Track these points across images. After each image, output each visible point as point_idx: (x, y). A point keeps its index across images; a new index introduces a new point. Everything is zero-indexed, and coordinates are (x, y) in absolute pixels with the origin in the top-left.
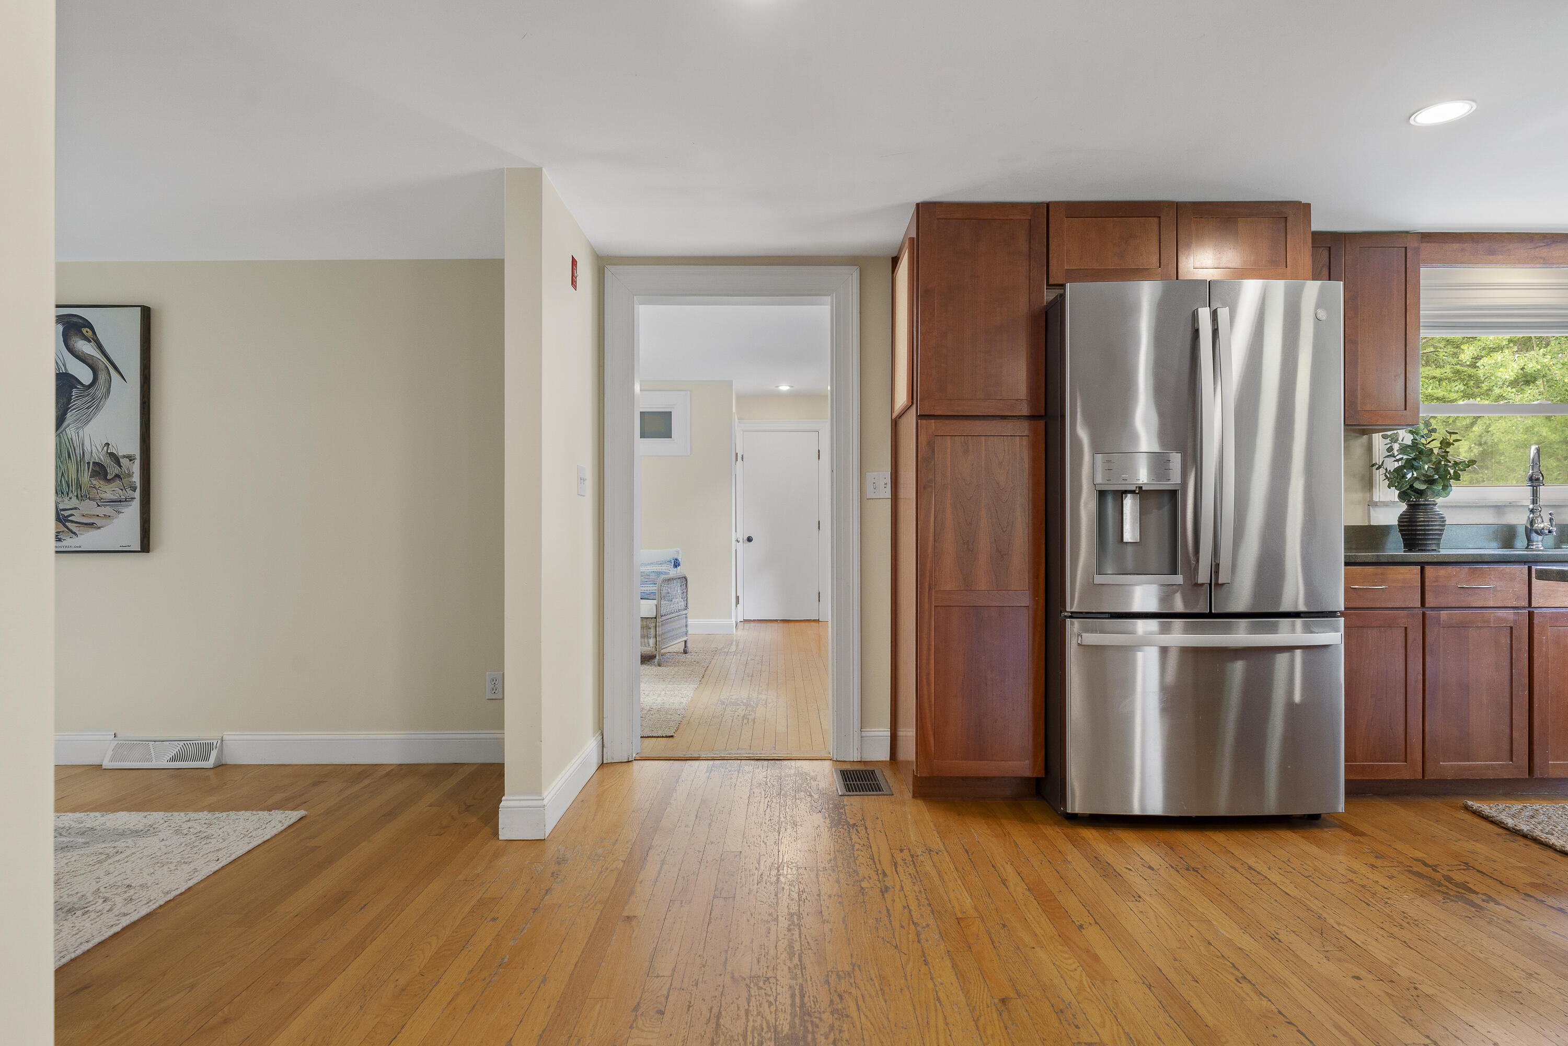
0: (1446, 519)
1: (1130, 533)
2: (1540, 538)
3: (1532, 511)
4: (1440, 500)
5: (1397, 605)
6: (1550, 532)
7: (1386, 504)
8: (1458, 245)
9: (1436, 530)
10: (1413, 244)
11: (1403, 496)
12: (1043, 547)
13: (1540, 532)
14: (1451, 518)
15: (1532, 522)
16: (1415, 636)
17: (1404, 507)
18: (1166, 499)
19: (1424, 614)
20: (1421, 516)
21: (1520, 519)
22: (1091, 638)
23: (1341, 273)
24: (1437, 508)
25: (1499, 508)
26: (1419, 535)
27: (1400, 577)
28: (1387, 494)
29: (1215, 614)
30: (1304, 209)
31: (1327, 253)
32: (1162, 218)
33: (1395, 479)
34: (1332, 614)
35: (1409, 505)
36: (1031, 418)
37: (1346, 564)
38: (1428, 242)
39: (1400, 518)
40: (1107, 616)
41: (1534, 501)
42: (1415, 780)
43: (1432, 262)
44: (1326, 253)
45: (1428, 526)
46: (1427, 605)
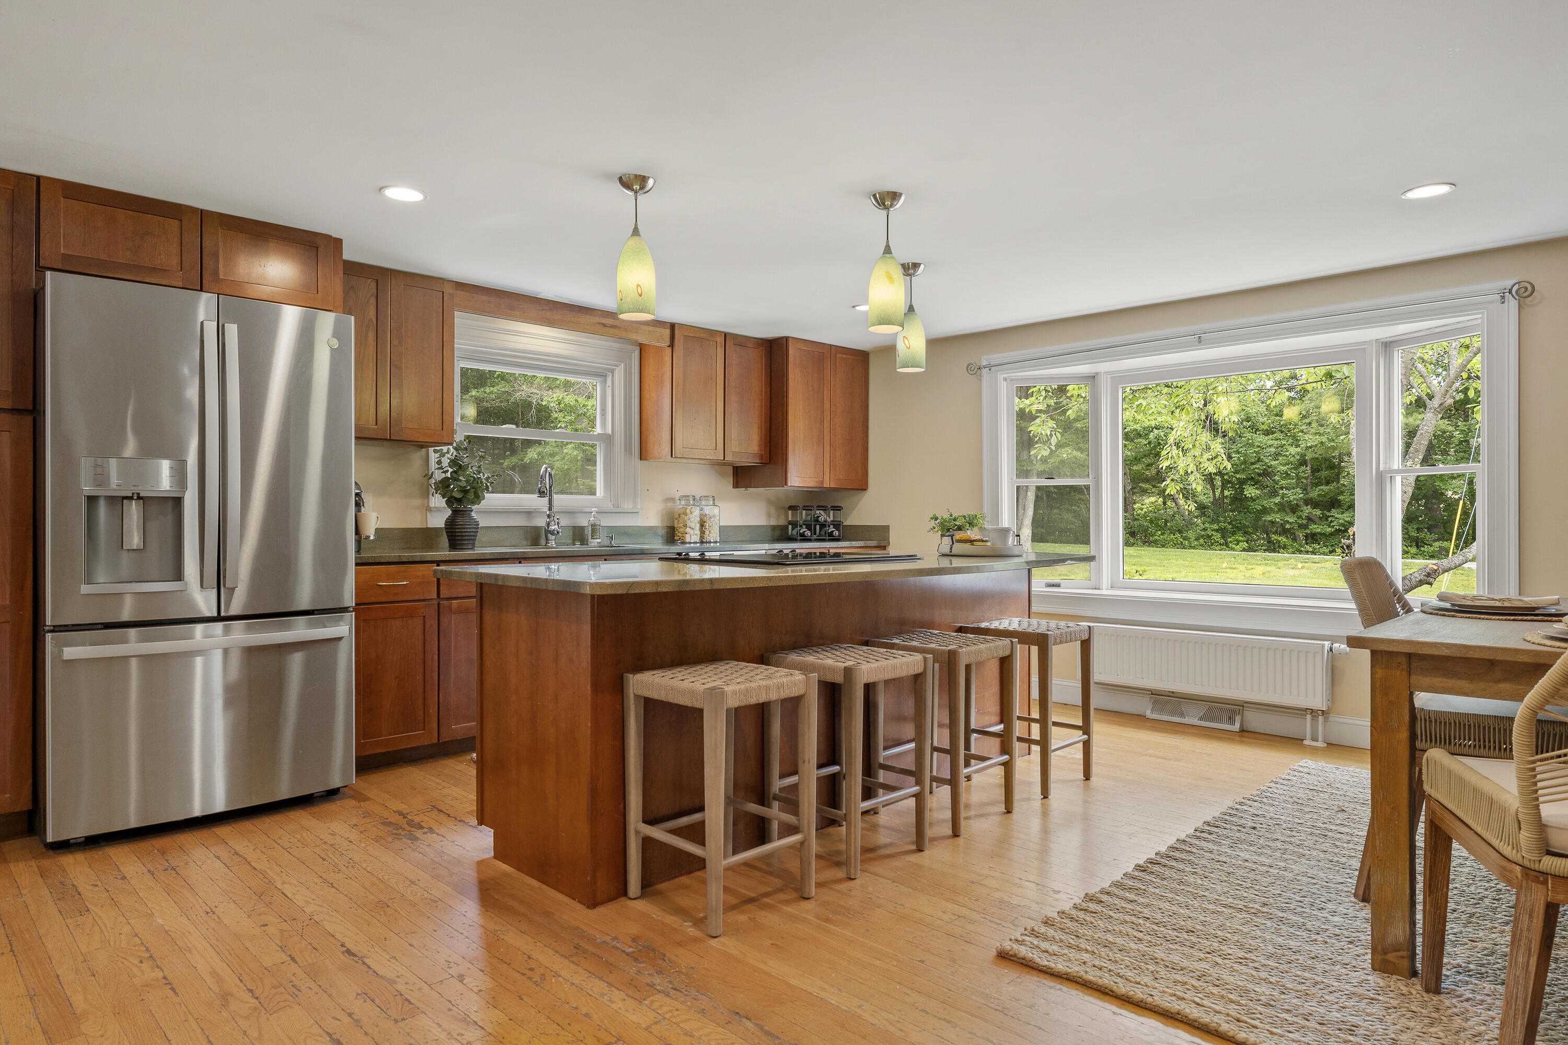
0: (480, 523)
1: (134, 540)
2: (554, 537)
3: (549, 516)
4: (474, 507)
5: (417, 597)
6: (558, 533)
7: (438, 510)
8: (485, 298)
9: (470, 532)
10: (448, 290)
11: (449, 503)
12: (30, 555)
13: (552, 533)
14: (483, 522)
15: (548, 524)
16: (432, 623)
17: (449, 512)
18: (170, 506)
19: (439, 604)
20: (460, 520)
21: (541, 522)
22: (70, 653)
23: (387, 306)
24: (473, 514)
25: (529, 513)
26: (458, 536)
27: (420, 573)
28: (438, 501)
29: (224, 617)
30: (337, 243)
31: (375, 285)
32: (185, 223)
33: (443, 487)
34: (345, 610)
35: (453, 511)
36: (14, 411)
37: (357, 564)
38: (462, 291)
39: (446, 522)
40: (100, 626)
41: (550, 509)
42: (433, 745)
43: (465, 309)
44: (373, 285)
45: (464, 528)
46: (441, 596)
